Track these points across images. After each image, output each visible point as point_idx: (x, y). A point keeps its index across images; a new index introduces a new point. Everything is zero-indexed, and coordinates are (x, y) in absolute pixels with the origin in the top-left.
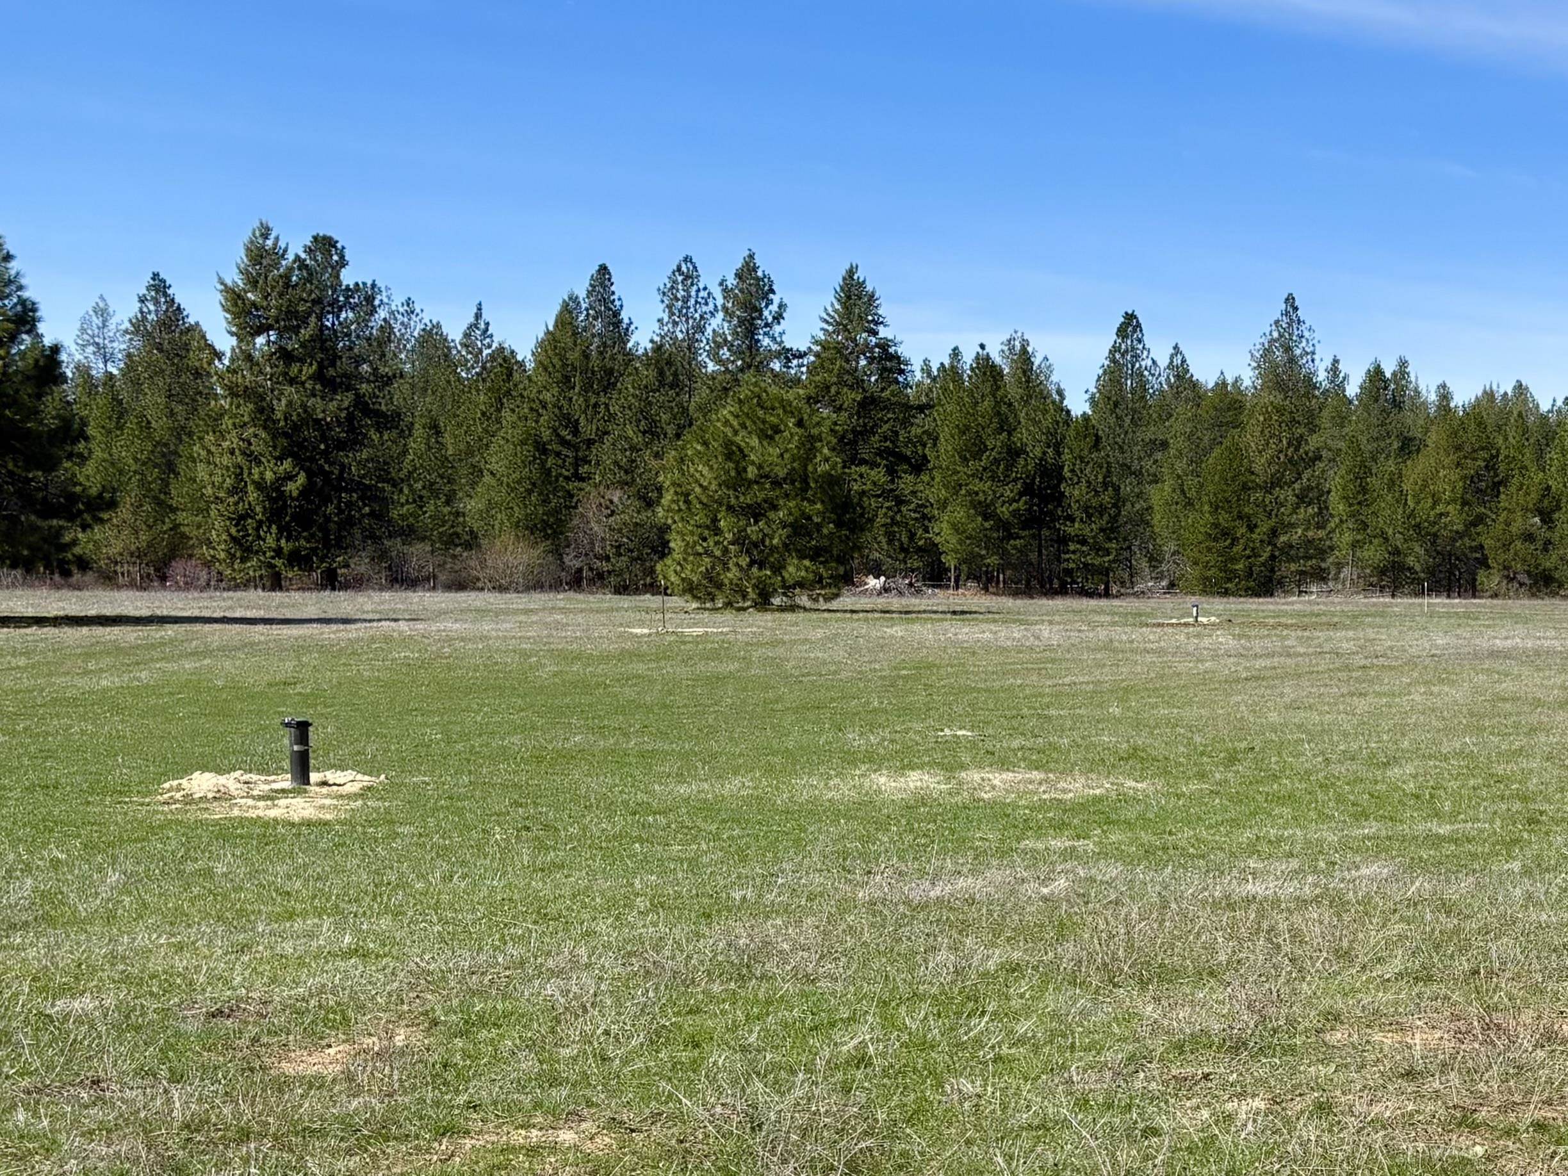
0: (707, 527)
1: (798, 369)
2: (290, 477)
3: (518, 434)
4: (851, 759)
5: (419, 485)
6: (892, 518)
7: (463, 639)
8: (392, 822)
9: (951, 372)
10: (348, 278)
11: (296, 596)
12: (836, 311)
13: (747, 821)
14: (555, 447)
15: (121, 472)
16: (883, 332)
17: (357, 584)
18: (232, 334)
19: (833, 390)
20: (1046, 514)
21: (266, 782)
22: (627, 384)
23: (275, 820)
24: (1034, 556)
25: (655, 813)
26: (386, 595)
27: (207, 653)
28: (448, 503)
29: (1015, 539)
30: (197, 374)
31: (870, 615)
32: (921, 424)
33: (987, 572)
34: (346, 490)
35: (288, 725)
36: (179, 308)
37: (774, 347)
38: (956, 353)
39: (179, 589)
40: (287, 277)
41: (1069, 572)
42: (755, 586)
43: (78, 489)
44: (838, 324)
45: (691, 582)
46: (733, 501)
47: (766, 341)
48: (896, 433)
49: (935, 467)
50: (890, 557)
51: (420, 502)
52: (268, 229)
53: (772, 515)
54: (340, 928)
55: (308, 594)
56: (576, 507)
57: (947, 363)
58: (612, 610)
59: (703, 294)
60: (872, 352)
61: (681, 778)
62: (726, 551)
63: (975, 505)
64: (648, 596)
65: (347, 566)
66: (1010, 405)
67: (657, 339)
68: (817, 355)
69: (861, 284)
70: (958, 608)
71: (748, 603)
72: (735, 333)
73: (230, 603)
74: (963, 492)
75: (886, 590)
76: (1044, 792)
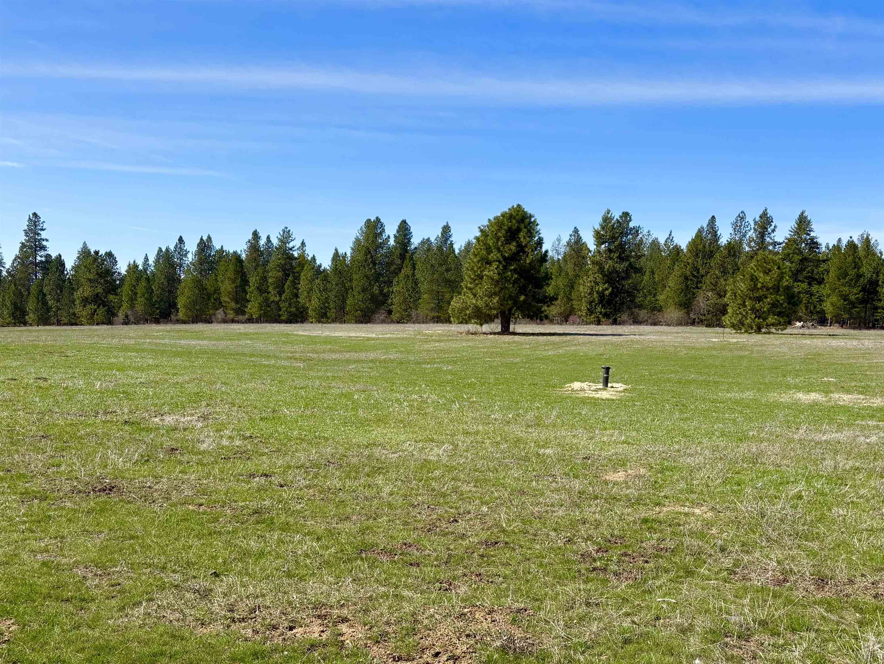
0: (741, 305)
1: (778, 248)
2: (607, 289)
3: (678, 273)
4: (789, 387)
5: (645, 291)
6: (808, 301)
7: (656, 342)
8: (633, 401)
9: (837, 248)
10: (631, 225)
11: (605, 327)
12: (795, 227)
13: (752, 408)
14: (691, 278)
15: (559, 289)
16: (812, 234)
17: (622, 323)
18: (595, 244)
19: (791, 256)
20: (870, 299)
21: (595, 386)
22: (717, 255)
23: (598, 398)
24: (863, 314)
25: (720, 403)
26: (632, 327)
27: (579, 345)
28: (654, 297)
29: (856, 308)
30: (583, 258)
31: (797, 336)
32: (823, 267)
33: (843, 321)
34: (623, 293)
35: (603, 368)
36: (581, 238)
37: (771, 241)
38: (840, 240)
39: (570, 325)
40: (613, 226)
41: (877, 320)
42: (756, 325)
43: (547, 294)
44: (795, 232)
45: (734, 324)
46: (751, 295)
47: (768, 239)
48: (813, 270)
49: (827, 282)
50: (806, 315)
51: (645, 296)
52: (609, 211)
53: (765, 300)
54: (620, 434)
55: (608, 326)
56: (696, 298)
57: (836, 244)
58: (705, 333)
59: (747, 224)
60: (807, 241)
61: (728, 391)
62: (747, 313)
63: (841, 296)
64: (718, 328)
65: (620, 317)
66: (860, 258)
67: (729, 240)
68: (786, 243)
69: (806, 217)
70: (832, 334)
71: (753, 331)
72: (757, 237)
73: (585, 329)
74: (837, 291)
75: (803, 326)
76: (865, 403)
